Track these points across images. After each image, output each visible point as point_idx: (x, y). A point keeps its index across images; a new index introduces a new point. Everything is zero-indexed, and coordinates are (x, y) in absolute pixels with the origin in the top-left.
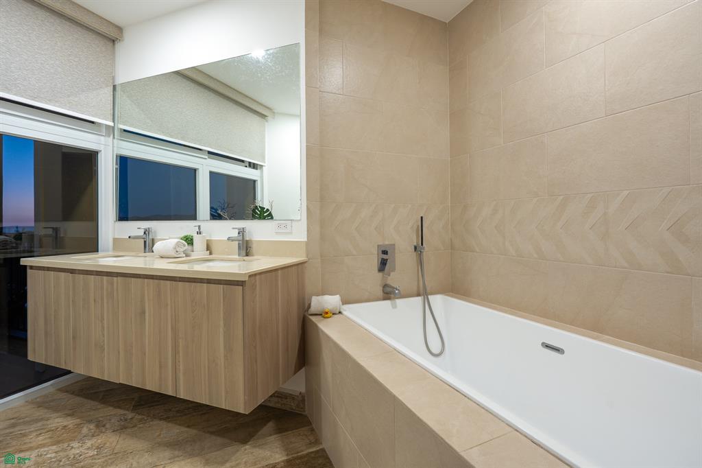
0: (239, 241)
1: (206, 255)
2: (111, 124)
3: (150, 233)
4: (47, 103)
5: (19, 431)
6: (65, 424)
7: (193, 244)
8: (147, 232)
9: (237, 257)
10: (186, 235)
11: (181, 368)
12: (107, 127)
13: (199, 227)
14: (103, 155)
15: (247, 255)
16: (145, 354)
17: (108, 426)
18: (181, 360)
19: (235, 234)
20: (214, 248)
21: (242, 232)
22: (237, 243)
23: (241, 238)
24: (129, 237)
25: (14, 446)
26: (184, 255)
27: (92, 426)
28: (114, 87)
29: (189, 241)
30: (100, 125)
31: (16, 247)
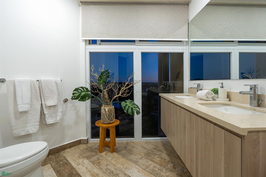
0: (251, 94)
1: (226, 101)
2: (187, 40)
3: (200, 86)
4: (166, 38)
5: (155, 152)
6: (166, 158)
7: (218, 93)
8: (198, 86)
9: (248, 106)
10: (215, 88)
11: (199, 169)
12: (186, 41)
13: (222, 84)
14: (185, 54)
15: (259, 105)
16: (186, 148)
17: (176, 170)
18: (199, 164)
19: (247, 89)
20: (232, 97)
21: (254, 88)
22: (249, 96)
23: (252, 92)
24: (191, 88)
25: (151, 157)
26: (212, 100)
27: (172, 165)
28: (188, 23)
29: (216, 91)
30: (184, 41)
31: (166, 89)
